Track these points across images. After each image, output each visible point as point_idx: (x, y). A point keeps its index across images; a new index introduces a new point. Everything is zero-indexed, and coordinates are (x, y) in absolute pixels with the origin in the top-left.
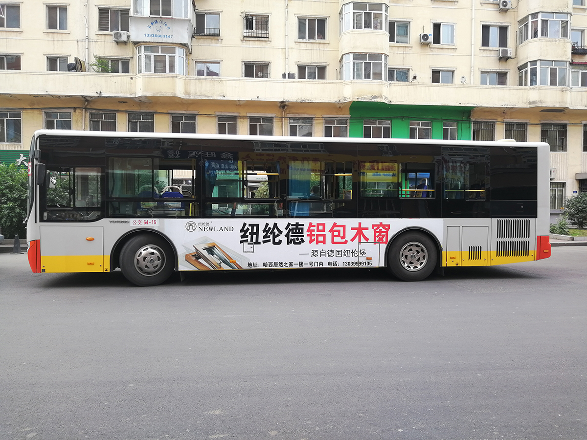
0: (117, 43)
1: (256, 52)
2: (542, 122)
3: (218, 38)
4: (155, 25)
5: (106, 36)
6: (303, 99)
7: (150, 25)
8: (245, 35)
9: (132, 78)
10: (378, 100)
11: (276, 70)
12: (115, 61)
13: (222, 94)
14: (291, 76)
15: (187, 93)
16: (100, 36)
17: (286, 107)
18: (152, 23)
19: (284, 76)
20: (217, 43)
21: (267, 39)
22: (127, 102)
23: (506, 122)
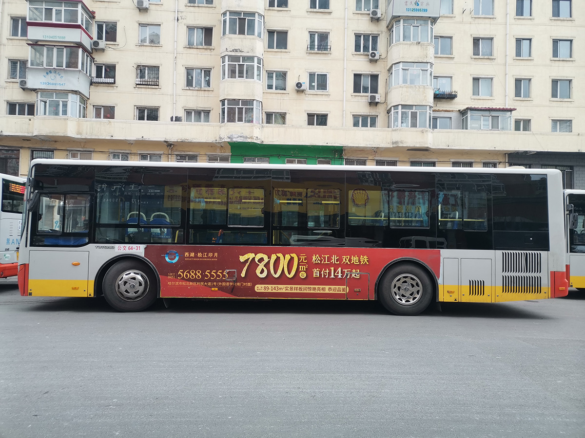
0: (24, 89)
1: (148, 98)
2: (411, 160)
3: (114, 85)
4: (50, 75)
5: (15, 83)
6: (183, 139)
7: (45, 74)
8: (137, 83)
9: (30, 120)
10: (249, 140)
11: (165, 114)
12: (22, 106)
13: (111, 135)
14: (178, 119)
15: (79, 133)
16: (9, 83)
17: (172, 146)
18: (47, 73)
19: (172, 118)
20: (112, 90)
21: (157, 87)
22: (30, 140)
23: (376, 160)
